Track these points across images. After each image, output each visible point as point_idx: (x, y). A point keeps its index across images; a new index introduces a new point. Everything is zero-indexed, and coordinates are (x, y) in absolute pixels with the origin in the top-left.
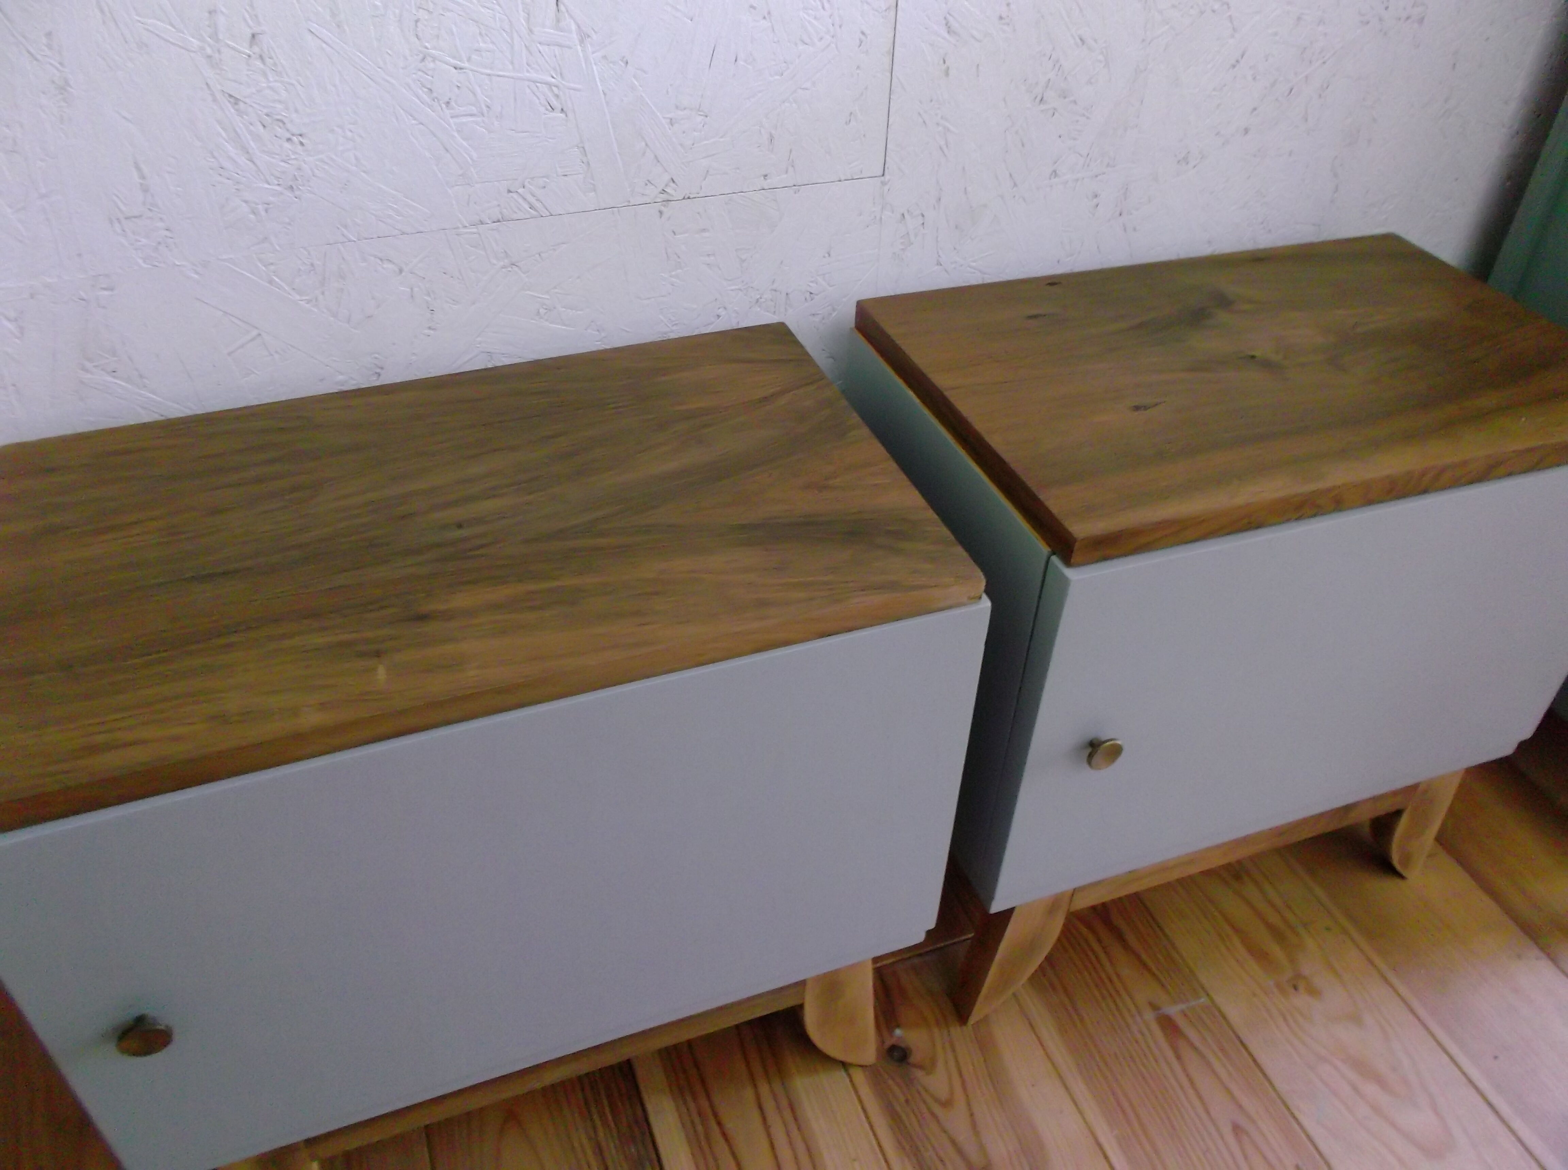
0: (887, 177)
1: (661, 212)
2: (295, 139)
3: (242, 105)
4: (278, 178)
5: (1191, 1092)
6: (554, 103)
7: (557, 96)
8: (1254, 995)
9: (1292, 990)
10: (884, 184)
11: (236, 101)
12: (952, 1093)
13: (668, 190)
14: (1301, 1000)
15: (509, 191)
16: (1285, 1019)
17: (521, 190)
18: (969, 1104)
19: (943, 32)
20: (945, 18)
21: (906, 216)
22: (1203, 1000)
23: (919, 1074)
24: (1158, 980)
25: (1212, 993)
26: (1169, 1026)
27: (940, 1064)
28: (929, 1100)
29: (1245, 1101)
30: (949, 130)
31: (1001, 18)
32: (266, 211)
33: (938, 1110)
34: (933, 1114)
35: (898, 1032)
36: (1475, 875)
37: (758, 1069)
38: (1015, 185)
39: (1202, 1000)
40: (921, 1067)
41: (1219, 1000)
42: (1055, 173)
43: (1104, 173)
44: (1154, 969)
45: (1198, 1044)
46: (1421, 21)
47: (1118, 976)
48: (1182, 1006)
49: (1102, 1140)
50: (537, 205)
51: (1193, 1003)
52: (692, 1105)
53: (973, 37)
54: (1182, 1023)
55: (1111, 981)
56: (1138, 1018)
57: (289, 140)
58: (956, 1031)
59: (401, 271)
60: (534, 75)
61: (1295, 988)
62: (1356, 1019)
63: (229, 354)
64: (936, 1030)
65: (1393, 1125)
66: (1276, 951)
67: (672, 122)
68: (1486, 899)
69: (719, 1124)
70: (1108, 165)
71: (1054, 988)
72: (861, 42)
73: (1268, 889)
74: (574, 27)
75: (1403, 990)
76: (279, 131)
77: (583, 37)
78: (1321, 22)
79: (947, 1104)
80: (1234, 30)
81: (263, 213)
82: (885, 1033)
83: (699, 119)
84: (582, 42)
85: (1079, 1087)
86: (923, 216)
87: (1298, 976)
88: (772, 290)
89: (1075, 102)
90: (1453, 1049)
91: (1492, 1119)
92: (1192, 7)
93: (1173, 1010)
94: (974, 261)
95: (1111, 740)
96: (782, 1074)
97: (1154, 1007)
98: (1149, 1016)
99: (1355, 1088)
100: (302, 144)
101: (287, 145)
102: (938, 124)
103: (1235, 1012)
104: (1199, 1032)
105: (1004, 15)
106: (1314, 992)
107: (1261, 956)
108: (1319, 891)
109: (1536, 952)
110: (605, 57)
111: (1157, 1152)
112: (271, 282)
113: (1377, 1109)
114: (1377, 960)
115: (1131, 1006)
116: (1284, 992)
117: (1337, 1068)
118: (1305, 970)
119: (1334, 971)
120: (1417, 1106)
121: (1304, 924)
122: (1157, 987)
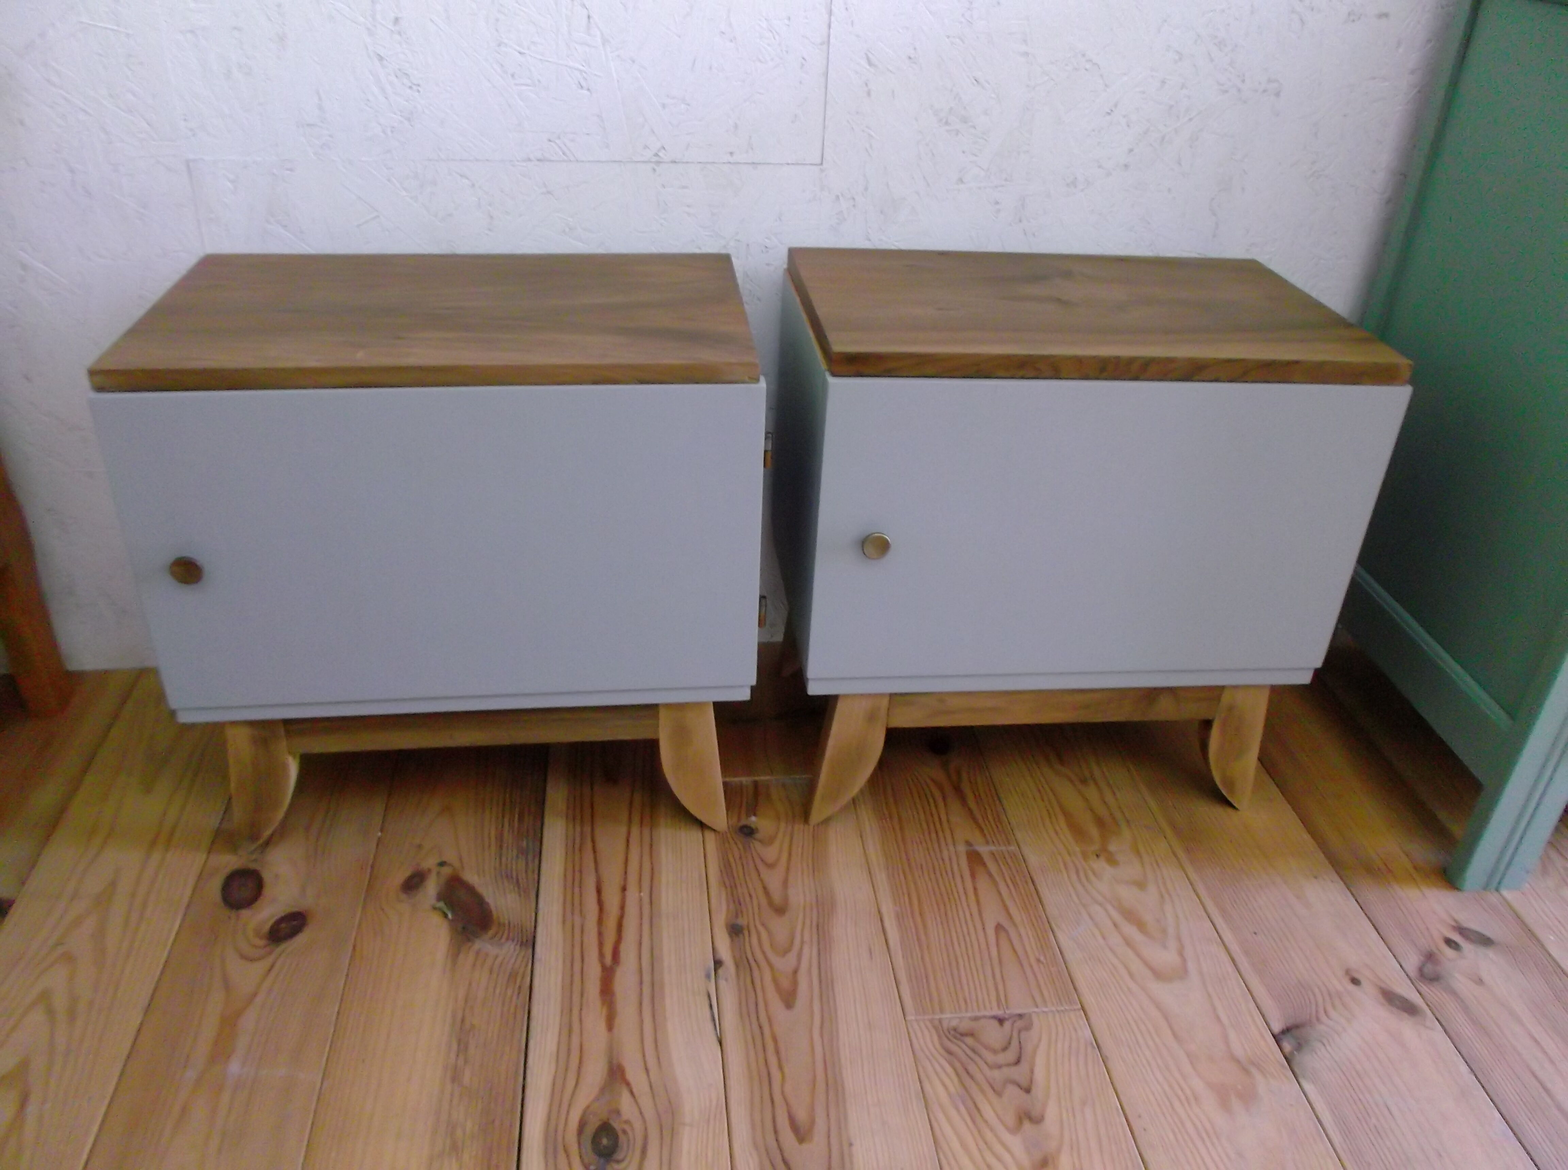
0: (825, 165)
1: (654, 170)
2: (415, 87)
3: (385, 62)
4: (401, 111)
5: (972, 897)
6: (583, 83)
7: (585, 79)
8: (1059, 854)
9: (1094, 857)
10: (822, 171)
11: (381, 58)
12: (778, 859)
13: (660, 154)
14: (1100, 865)
15: (550, 141)
16: (1078, 872)
17: (557, 141)
18: (788, 869)
19: (864, 62)
20: (866, 54)
21: (841, 198)
22: (1013, 848)
23: (757, 845)
24: (982, 830)
25: (1022, 845)
26: (975, 858)
27: (777, 844)
28: (758, 861)
29: (1013, 911)
30: (872, 136)
31: (910, 58)
32: (392, 132)
33: (761, 867)
34: (757, 870)
35: (753, 818)
36: (1306, 821)
37: (636, 819)
38: (928, 185)
40: (760, 841)
41: (1028, 852)
42: (961, 181)
43: (1003, 186)
44: (981, 821)
45: (993, 872)
46: (1277, 94)
47: (948, 821)
48: (993, 848)
49: (884, 910)
50: (567, 152)
51: (1004, 848)
52: (578, 829)
53: (888, 70)
54: (987, 858)
55: (941, 822)
56: (951, 848)
57: (410, 88)
58: (799, 827)
59: (473, 185)
60: (571, 64)
61: (1098, 856)
62: (1141, 885)
63: (358, 226)
64: (783, 825)
65: (1139, 955)
66: (1094, 831)
67: (664, 106)
69: (593, 841)
70: (1006, 180)
71: (891, 818)
72: (803, 65)
73: (1107, 793)
74: (598, 33)
75: (1193, 876)
76: (405, 81)
77: (605, 41)
78: (1183, 86)
79: (771, 866)
80: (1106, 86)
81: (389, 133)
82: (743, 816)
83: (683, 106)
84: (603, 45)
85: (881, 878)
86: (854, 199)
87: (1104, 849)
88: (736, 240)
89: (974, 127)
92: (1067, 65)
93: (983, 850)
94: (896, 241)
95: (881, 533)
96: (653, 826)
97: (968, 843)
98: (962, 849)
99: (1115, 925)
100: (419, 91)
101: (409, 91)
102: (863, 131)
103: (1034, 859)
104: (999, 865)
105: (912, 56)
106: (1112, 861)
107: (1078, 832)
108: (1152, 803)
109: (1333, 877)
110: (618, 56)
111: (925, 927)
112: (389, 180)
113: (1129, 943)
114: (1181, 854)
115: (949, 840)
116: (1085, 855)
117: (1106, 910)
118: (1112, 847)
119: (1138, 853)
120: (1165, 947)
121: (1128, 821)
122: (977, 833)
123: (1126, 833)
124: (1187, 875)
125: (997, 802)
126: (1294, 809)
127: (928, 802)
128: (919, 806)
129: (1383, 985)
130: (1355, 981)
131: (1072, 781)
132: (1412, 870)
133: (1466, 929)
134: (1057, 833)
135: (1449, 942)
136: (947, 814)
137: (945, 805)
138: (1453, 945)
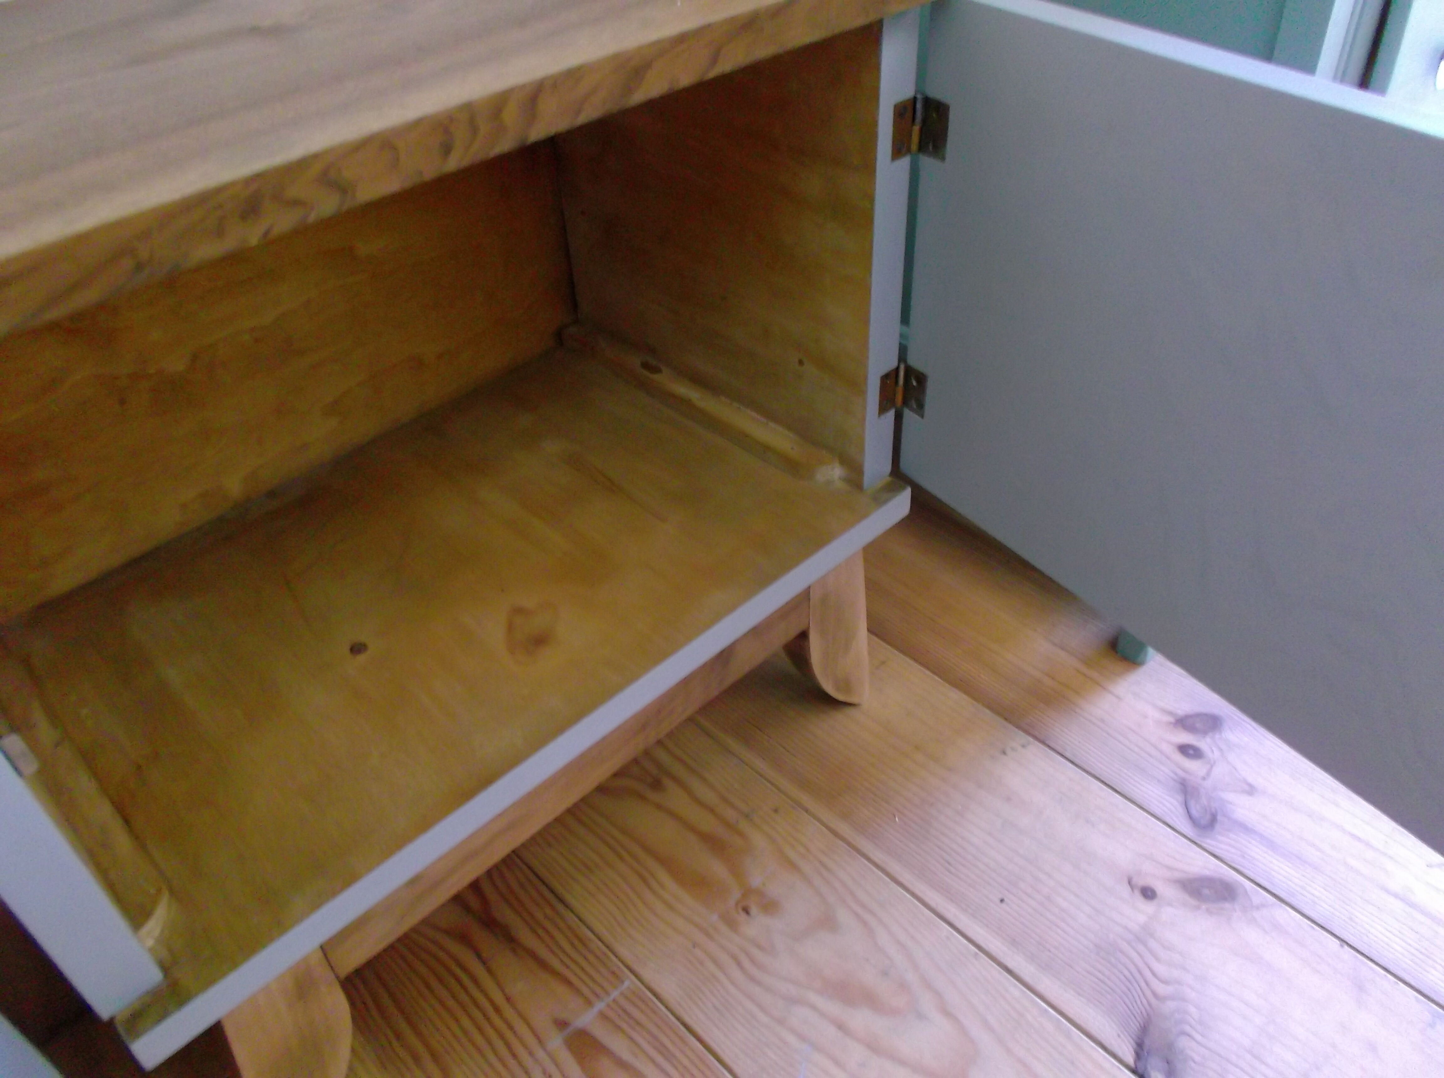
8: (695, 945)
9: (743, 916)
14: (756, 926)
16: (739, 964)
22: (629, 982)
24: (566, 982)
25: (636, 967)
26: (584, 1046)
39: (627, 983)
45: (626, 1055)
48: (600, 1006)
51: (615, 994)
54: (602, 1033)
55: (497, 1010)
56: (540, 1054)
61: (746, 911)
62: (829, 923)
65: (896, 1060)
66: (718, 869)
68: (955, 696)
73: (696, 785)
87: (748, 892)
90: (951, 911)
91: (1016, 990)
93: (588, 1018)
97: (562, 1024)
98: (556, 1042)
99: (841, 1027)
103: (668, 984)
104: (627, 1035)
106: (770, 907)
107: (698, 885)
109: (1022, 737)
113: (874, 1047)
114: (844, 829)
115: (530, 1040)
116: (732, 924)
117: (813, 1007)
118: (756, 880)
119: (793, 866)
120: (921, 1016)
121: (747, 816)
122: (561, 990)
123: (758, 839)
124: (869, 860)
125: (560, 907)
126: (916, 660)
127: (458, 980)
128: (451, 1003)
129: (1177, 875)
130: (1148, 893)
131: (642, 797)
132: (1084, 669)
133: (1187, 717)
134: (671, 907)
135: (1185, 750)
136: (499, 984)
137: (484, 962)
138: (1191, 752)
